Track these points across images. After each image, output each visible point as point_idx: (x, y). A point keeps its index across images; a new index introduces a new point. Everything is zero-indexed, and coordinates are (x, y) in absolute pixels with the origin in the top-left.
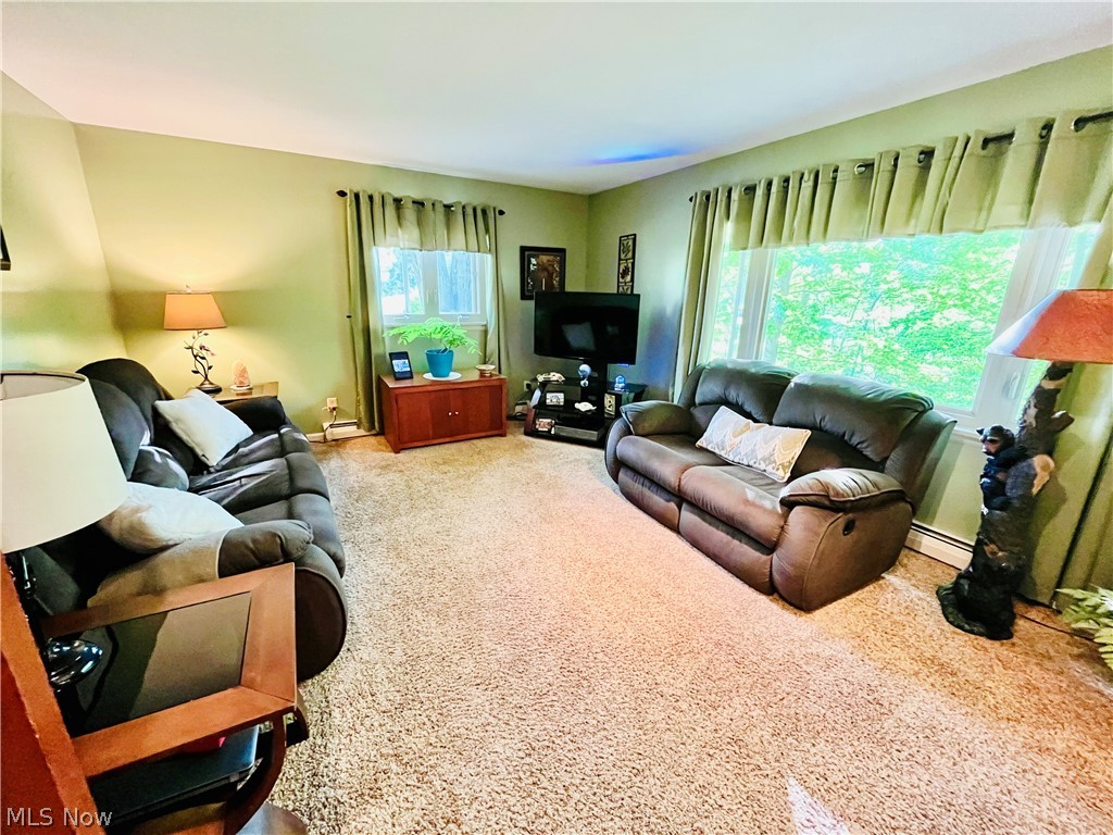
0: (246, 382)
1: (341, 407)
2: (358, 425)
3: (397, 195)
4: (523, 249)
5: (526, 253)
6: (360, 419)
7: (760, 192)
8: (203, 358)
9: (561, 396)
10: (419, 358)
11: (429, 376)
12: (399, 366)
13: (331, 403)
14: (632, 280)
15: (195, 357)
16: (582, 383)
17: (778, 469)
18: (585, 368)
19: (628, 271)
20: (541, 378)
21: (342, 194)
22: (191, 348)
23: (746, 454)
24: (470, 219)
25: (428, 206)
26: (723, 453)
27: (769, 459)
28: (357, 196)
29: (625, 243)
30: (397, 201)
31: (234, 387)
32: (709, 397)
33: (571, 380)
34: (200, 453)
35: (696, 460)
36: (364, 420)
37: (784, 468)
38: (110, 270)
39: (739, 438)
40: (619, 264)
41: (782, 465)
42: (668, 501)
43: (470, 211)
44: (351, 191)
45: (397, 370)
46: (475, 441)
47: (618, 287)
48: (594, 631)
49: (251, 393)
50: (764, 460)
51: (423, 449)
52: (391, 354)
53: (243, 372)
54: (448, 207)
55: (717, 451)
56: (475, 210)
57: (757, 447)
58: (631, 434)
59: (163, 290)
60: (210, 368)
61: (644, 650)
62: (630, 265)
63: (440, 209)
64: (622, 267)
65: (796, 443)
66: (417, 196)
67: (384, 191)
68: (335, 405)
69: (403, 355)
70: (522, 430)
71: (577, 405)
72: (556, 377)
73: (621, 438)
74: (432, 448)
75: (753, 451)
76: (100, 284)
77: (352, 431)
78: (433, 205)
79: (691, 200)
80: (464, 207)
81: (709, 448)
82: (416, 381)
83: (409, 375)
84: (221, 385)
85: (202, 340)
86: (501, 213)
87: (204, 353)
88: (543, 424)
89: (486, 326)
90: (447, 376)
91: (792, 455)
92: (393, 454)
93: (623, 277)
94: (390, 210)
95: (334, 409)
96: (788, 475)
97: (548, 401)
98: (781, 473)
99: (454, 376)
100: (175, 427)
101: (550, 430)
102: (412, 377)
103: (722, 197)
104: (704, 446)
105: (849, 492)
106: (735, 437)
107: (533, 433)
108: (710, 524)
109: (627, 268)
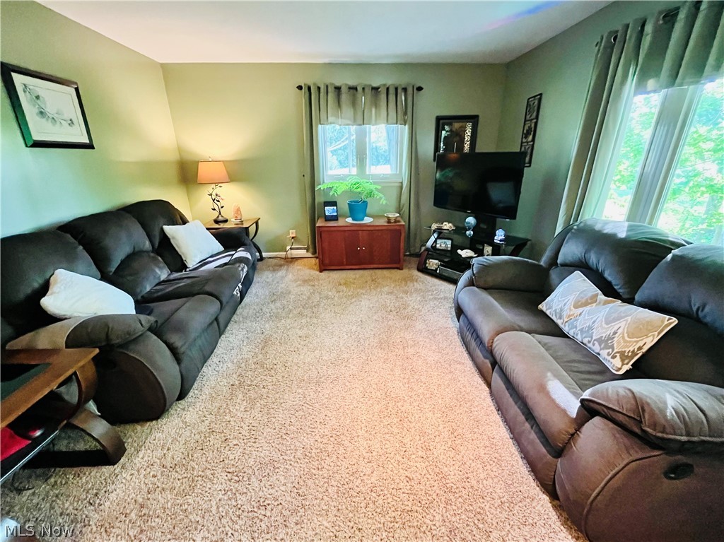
0: (239, 217)
1: (298, 236)
2: (307, 250)
3: (338, 84)
4: (439, 119)
5: (441, 122)
6: (308, 246)
7: (682, 15)
8: (218, 201)
9: (449, 242)
10: (344, 206)
11: (349, 220)
12: (329, 211)
13: (292, 233)
14: (533, 140)
15: (214, 200)
16: (468, 233)
17: (614, 357)
18: (471, 220)
19: (531, 132)
20: (434, 226)
21: (300, 88)
22: (211, 195)
23: (581, 330)
24: (392, 97)
25: (360, 89)
26: (559, 322)
27: (606, 342)
28: (309, 88)
29: (532, 103)
30: (338, 89)
31: (233, 220)
32: (569, 259)
33: (460, 230)
34: (184, 259)
35: (522, 324)
36: (310, 246)
37: (624, 357)
38: (180, 149)
39: (580, 310)
40: (525, 124)
41: (622, 354)
42: (486, 358)
43: (392, 91)
44: (305, 85)
45: (327, 214)
46: (377, 271)
47: (521, 146)
48: (345, 464)
49: (242, 224)
50: (600, 341)
51: (335, 272)
52: (325, 203)
53: (238, 211)
54: (376, 89)
55: (554, 318)
56: (396, 89)
57: (596, 325)
58: (474, 285)
59: (197, 160)
60: (222, 207)
61: (374, 502)
62: (533, 125)
63: (368, 91)
64: (526, 127)
65: (650, 331)
66: (351, 83)
67: (328, 81)
68: (294, 235)
69: (334, 204)
70: (416, 266)
71: (459, 251)
72: (447, 226)
73: (465, 287)
74: (344, 272)
75: (590, 328)
76: (173, 157)
77: (303, 253)
78: (363, 89)
79: (597, 45)
80: (388, 89)
81: (548, 313)
82: (341, 222)
83: (335, 218)
84: (228, 218)
85: (218, 190)
86: (420, 89)
87: (218, 198)
88: (433, 264)
89: (402, 183)
90: (363, 220)
91: (641, 344)
92: (318, 273)
93: (526, 137)
94: (331, 96)
95: (293, 238)
96: (627, 367)
97: (438, 246)
98: (617, 362)
99: (367, 220)
100: (172, 241)
101: (436, 269)
102: (337, 220)
103: (631, 34)
104: (544, 309)
105: (682, 426)
106: (576, 306)
107: (424, 270)
108: (511, 396)
109: (530, 128)
